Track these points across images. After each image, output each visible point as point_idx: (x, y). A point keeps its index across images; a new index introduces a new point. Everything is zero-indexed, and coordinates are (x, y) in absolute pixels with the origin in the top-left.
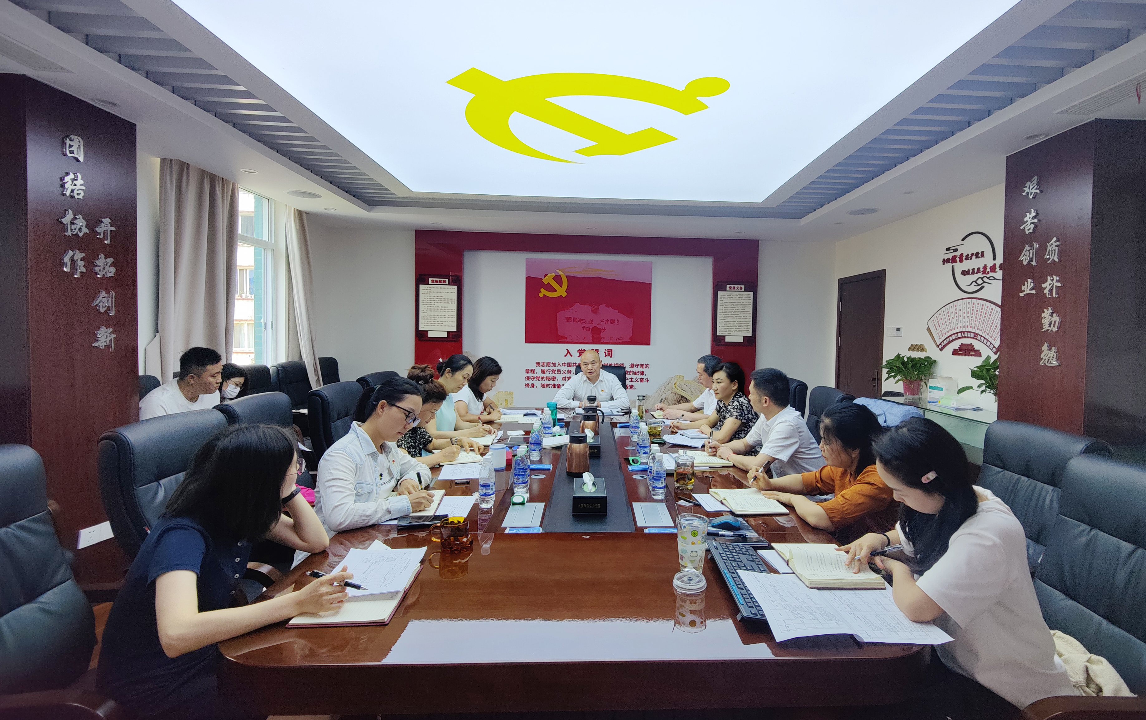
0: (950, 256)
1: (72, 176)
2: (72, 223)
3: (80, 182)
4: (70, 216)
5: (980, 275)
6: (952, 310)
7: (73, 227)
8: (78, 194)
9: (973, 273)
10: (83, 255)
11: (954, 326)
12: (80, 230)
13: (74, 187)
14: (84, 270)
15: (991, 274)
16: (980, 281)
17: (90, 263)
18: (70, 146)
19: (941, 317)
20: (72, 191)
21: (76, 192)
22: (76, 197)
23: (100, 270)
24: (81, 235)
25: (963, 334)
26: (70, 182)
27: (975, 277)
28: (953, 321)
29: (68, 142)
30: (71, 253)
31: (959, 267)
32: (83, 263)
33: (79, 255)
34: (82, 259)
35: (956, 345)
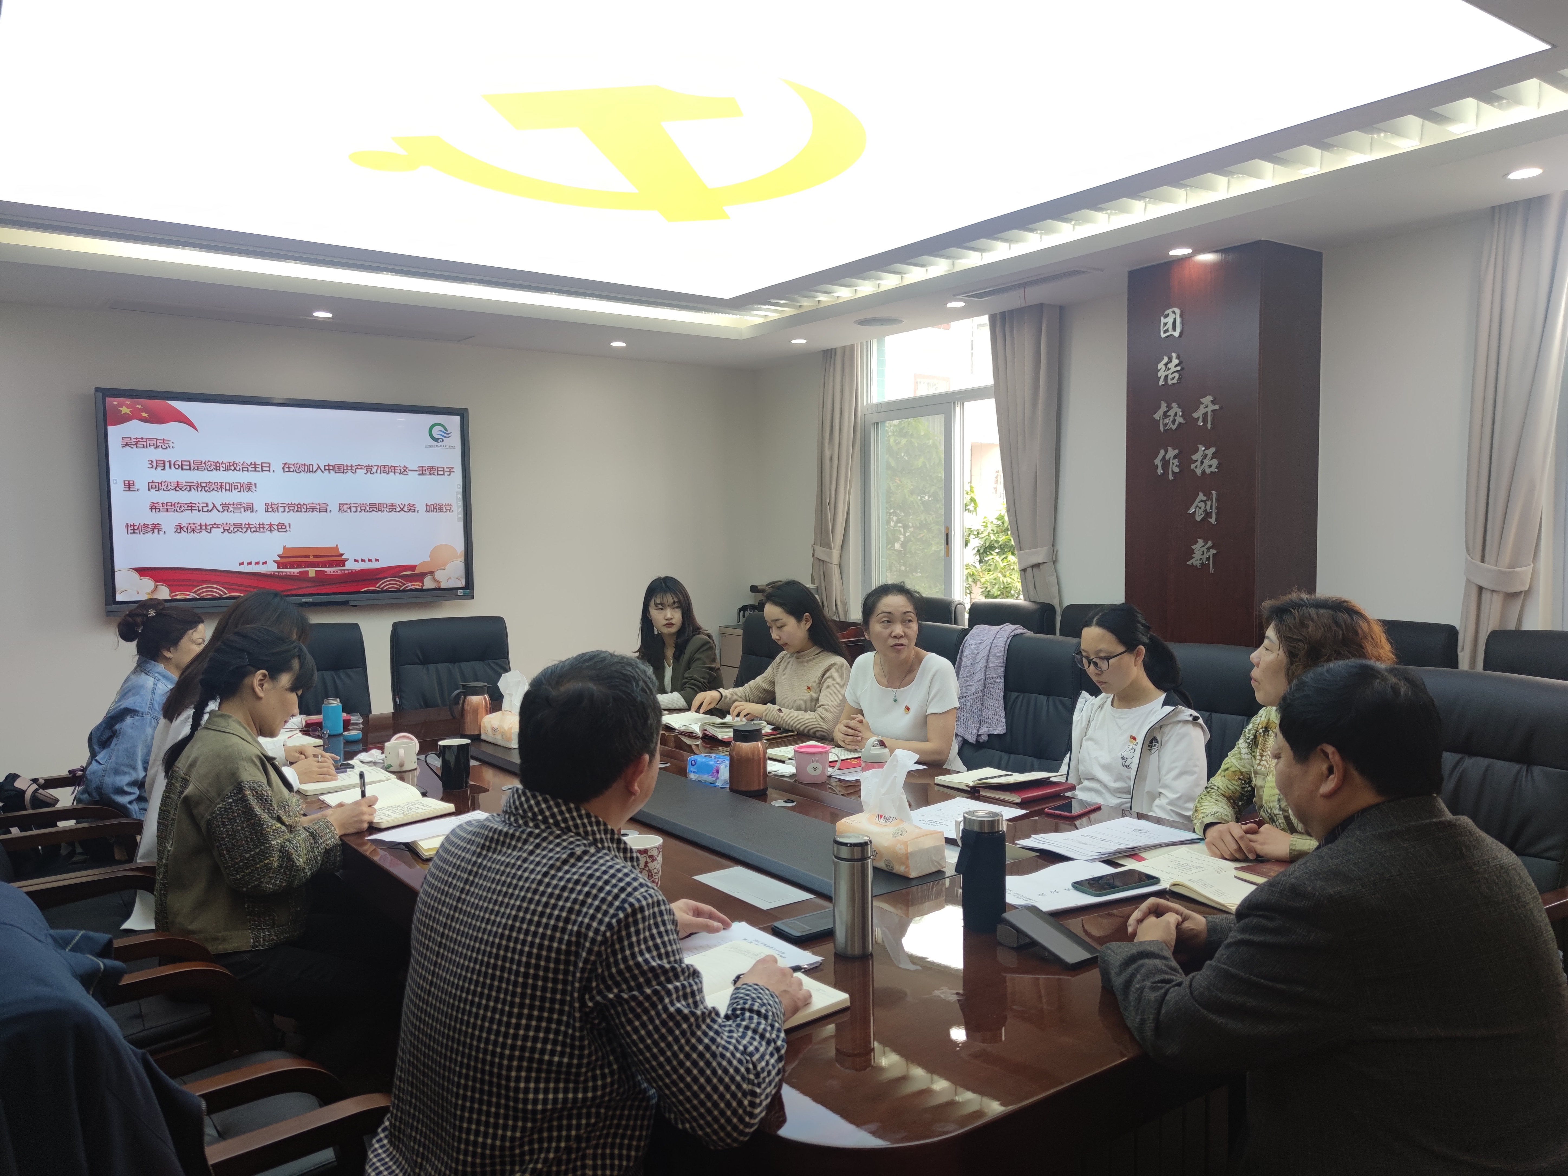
1: (1166, 359)
2: (1165, 415)
3: (1175, 361)
4: (1164, 406)
7: (1167, 421)
8: (1173, 378)
10: (1176, 451)
12: (1174, 421)
13: (1167, 373)
14: (1177, 470)
17: (1185, 459)
18: (1165, 324)
20: (1166, 376)
21: (1170, 377)
22: (1170, 382)
23: (1196, 467)
24: (1174, 427)
26: (1164, 368)
29: (1163, 320)
30: (1162, 452)
32: (1176, 462)
33: (1172, 453)
34: (1175, 457)
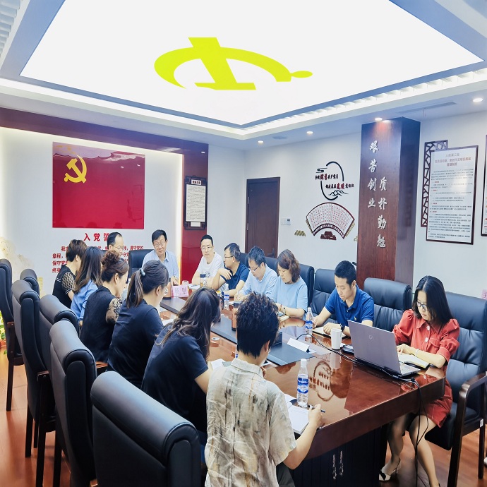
0: (320, 174)
5: (336, 189)
6: (321, 209)
9: (332, 187)
11: (322, 220)
15: (341, 189)
16: (336, 193)
19: (315, 213)
25: (327, 226)
27: (333, 190)
28: (322, 216)
31: (325, 182)
35: (323, 232)
